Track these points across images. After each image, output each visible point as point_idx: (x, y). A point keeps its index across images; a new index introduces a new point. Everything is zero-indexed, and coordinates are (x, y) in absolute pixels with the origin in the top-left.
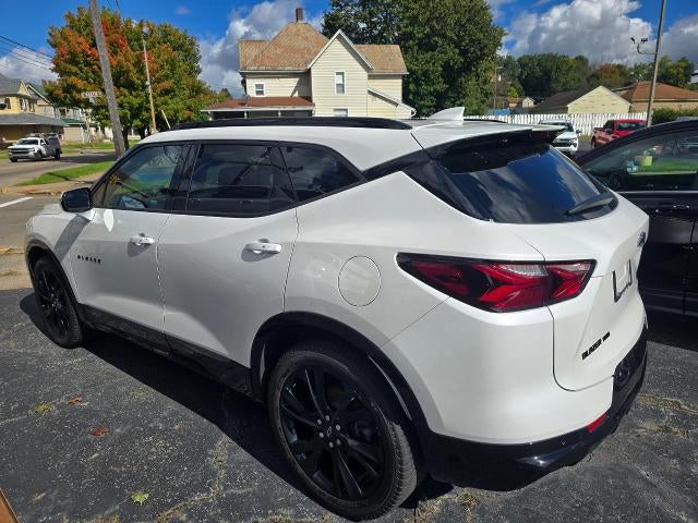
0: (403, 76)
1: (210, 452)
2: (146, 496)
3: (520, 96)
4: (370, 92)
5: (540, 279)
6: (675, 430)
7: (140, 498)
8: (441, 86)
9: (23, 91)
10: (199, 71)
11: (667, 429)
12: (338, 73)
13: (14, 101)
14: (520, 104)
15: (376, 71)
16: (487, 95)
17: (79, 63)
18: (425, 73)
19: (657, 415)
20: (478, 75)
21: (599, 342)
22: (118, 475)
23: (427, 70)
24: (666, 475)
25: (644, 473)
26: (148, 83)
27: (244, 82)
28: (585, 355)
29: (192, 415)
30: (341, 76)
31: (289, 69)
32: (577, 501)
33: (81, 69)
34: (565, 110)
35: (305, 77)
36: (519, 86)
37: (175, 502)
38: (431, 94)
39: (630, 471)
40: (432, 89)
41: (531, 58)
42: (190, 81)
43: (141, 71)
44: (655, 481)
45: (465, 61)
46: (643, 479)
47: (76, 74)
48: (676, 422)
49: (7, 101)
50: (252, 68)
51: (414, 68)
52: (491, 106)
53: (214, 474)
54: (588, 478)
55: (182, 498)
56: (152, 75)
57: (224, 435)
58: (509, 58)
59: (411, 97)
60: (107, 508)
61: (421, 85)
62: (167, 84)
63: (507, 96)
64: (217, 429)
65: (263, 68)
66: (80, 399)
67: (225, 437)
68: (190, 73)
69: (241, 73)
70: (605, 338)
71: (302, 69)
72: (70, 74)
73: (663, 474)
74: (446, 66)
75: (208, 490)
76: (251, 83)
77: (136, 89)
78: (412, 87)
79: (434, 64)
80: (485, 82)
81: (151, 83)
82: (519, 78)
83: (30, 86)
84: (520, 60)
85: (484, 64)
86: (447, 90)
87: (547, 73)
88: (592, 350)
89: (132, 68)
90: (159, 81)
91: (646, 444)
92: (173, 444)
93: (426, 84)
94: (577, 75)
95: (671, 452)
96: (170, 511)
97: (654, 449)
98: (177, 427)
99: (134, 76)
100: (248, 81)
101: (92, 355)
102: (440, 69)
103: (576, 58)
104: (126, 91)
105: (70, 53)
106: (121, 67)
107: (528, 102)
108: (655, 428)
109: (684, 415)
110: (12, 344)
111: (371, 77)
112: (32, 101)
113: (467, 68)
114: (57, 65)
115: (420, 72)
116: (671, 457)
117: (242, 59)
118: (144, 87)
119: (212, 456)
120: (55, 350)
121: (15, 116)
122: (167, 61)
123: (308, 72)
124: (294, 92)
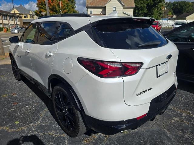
0: (134, 8)
1: (41, 112)
2: (19, 122)
3: (172, 14)
4: (123, 13)
5: (120, 68)
6: (185, 121)
7: (17, 123)
8: (146, 11)
9: (31, 13)
10: (75, 7)
11: (182, 121)
12: (114, 7)
13: (28, 16)
14: (172, 17)
15: (126, 6)
16: (160, 14)
17: (43, 5)
18: (141, 7)
19: (181, 115)
20: (158, 8)
21: (146, 91)
22: (15, 116)
23: (142, 6)
24: (176, 136)
25: (168, 134)
26: (61, 10)
27: (87, 10)
28: (138, 95)
29: (41, 101)
30: (115, 8)
31: (100, 6)
32: (141, 140)
33: (44, 7)
34: (185, 19)
35: (104, 8)
36: (172, 11)
37: (25, 125)
38: (142, 13)
39: (164, 133)
40: (143, 12)
41: (177, 3)
42: (72, 10)
43: (59, 7)
44: (171, 137)
45: (154, 3)
46: (167, 136)
47: (43, 8)
48: (186, 119)
49: (27, 16)
50: (89, 6)
51: (138, 5)
52: (162, 17)
53: (39, 119)
54: (148, 133)
55: (28, 124)
56: (62, 8)
57: (47, 108)
58: (170, 2)
59: (136, 14)
60: (7, 124)
61: (139, 11)
62: (66, 11)
63: (168, 14)
64: (46, 106)
65: (92, 6)
66: (15, 94)
67: (47, 109)
68: (73, 8)
69: (86, 8)
70: (150, 89)
71: (104, 6)
72: (41, 8)
73: (174, 135)
74: (148, 5)
75: (36, 123)
76: (89, 10)
77: (58, 12)
78: (137, 11)
79: (144, 4)
80: (160, 10)
81: (62, 10)
82: (173, 9)
83: (33, 11)
84: (173, 3)
85: (160, 4)
86: (148, 12)
87: (182, 7)
88: (142, 93)
89: (56, 6)
90: (64, 10)
91: (172, 125)
92: (32, 109)
93: (141, 10)
94: (192, 8)
95: (180, 128)
96: (23, 127)
97: (175, 126)
98: (35, 104)
99: (57, 9)
100: (88, 10)
101: (23, 83)
102: (146, 6)
103: (192, 3)
104: (55, 13)
105: (41, 2)
106: (54, 6)
107: (175, 16)
108: (178, 120)
109: (190, 117)
110: (6, 78)
111: (124, 8)
112: (33, 16)
113: (154, 6)
114: (38, 6)
115: (139, 7)
116: (180, 130)
117: (87, 3)
118: (60, 11)
119: (41, 113)
120: (15, 81)
121: (29, 20)
122: (66, 4)
123: (105, 7)
124: (101, 13)
